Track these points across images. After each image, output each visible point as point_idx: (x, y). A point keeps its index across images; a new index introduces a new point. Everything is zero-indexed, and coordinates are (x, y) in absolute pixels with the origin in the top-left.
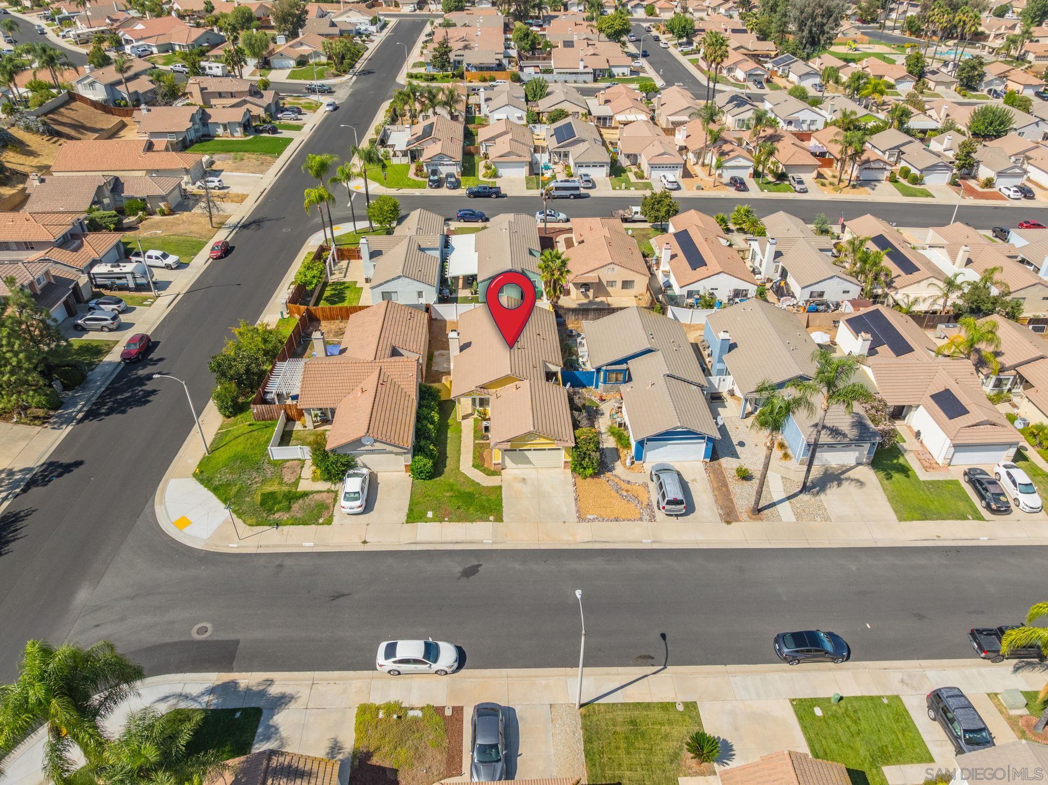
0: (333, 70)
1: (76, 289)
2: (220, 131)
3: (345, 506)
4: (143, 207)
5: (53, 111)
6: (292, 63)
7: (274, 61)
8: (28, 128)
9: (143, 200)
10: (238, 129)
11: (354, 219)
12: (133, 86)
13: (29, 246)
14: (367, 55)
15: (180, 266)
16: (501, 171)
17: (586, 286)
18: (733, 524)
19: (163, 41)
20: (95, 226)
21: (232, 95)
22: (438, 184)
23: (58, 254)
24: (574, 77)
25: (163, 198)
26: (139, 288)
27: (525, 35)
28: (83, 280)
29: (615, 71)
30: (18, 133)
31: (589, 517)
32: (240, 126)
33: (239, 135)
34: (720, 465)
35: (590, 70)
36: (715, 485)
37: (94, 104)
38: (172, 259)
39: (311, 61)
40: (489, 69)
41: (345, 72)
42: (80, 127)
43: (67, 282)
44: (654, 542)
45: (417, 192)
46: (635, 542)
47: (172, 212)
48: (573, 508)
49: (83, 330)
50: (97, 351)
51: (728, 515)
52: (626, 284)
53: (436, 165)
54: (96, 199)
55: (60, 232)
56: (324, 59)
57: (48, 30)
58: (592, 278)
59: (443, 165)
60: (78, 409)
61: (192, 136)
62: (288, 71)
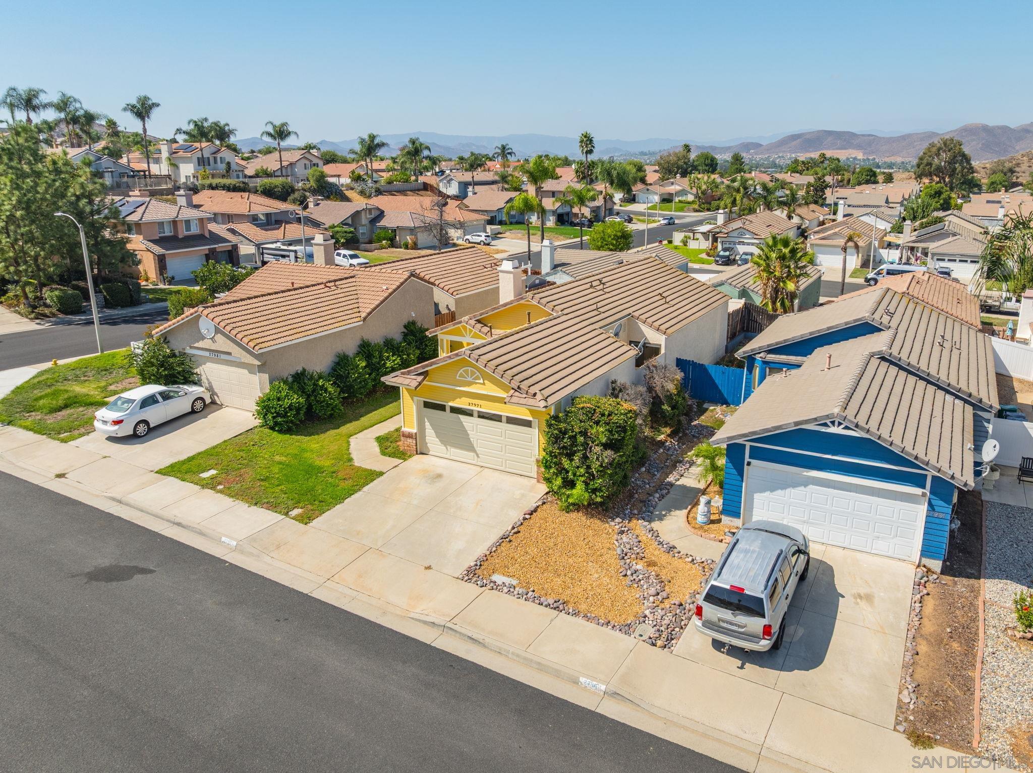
0: (695, 206)
2: (534, 219)
5: (401, 191)
6: (657, 198)
8: (362, 192)
9: (394, 231)
10: (551, 218)
13: (231, 220)
18: (940, 752)
23: (245, 227)
25: (412, 231)
27: (936, 193)
28: (247, 250)
30: (352, 194)
31: (498, 578)
32: (553, 215)
34: (975, 592)
36: (929, 627)
39: (677, 199)
41: (709, 210)
43: (221, 240)
44: (615, 695)
46: (557, 674)
48: (481, 550)
51: (932, 717)
53: (735, 243)
54: (350, 221)
56: (691, 198)
59: (743, 243)
62: (649, 205)
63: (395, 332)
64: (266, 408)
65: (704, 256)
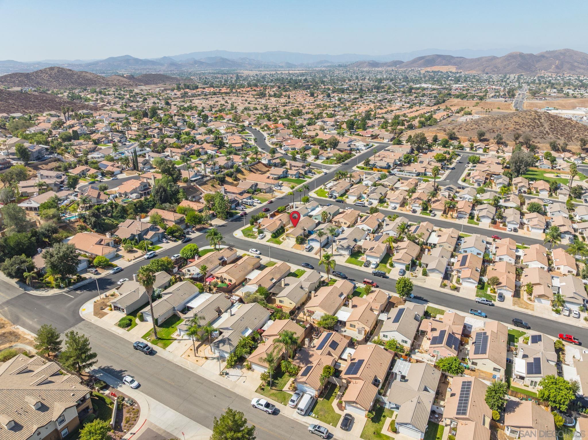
0: (336, 162)
1: (238, 203)
2: (290, 176)
3: (259, 237)
4: (260, 191)
5: (253, 165)
6: (325, 158)
7: (320, 157)
8: (245, 169)
9: (261, 189)
11: (300, 201)
12: (274, 161)
13: (234, 193)
14: (353, 158)
15: (260, 203)
16: (349, 197)
17: (336, 222)
19: (293, 147)
20: (248, 192)
21: (297, 167)
22: (331, 197)
23: (238, 196)
24: (409, 174)
25: (265, 189)
26: (250, 205)
27: (407, 157)
28: (240, 201)
29: (428, 173)
30: (243, 170)
31: (294, 248)
32: (295, 175)
33: (294, 178)
35: (417, 172)
37: (264, 164)
38: (259, 202)
39: (331, 158)
40: (383, 168)
41: (340, 163)
42: (257, 170)
43: (236, 200)
44: (299, 253)
45: (324, 198)
46: (297, 252)
47: (266, 193)
48: (292, 246)
49: (237, 210)
50: (237, 213)
52: (345, 223)
54: (251, 187)
55: (240, 192)
56: (335, 158)
57: (267, 139)
58: (337, 220)
60: (230, 220)
61: (282, 176)
62: (322, 161)
63: (280, 227)
64: (272, 236)
65: (327, 195)
